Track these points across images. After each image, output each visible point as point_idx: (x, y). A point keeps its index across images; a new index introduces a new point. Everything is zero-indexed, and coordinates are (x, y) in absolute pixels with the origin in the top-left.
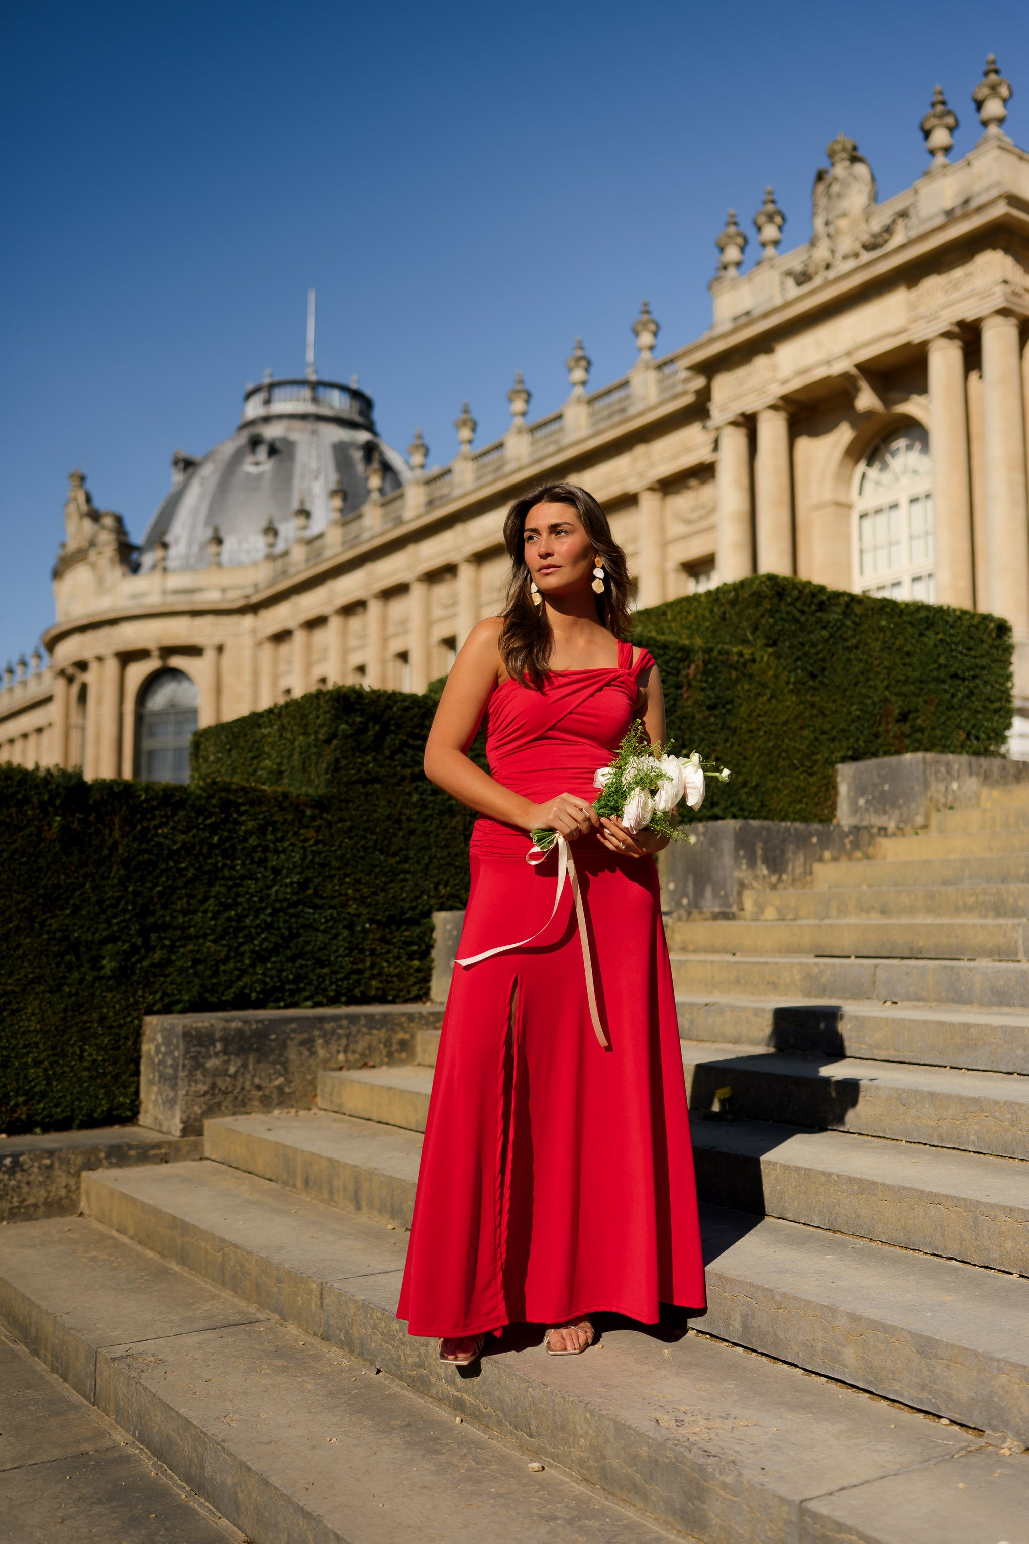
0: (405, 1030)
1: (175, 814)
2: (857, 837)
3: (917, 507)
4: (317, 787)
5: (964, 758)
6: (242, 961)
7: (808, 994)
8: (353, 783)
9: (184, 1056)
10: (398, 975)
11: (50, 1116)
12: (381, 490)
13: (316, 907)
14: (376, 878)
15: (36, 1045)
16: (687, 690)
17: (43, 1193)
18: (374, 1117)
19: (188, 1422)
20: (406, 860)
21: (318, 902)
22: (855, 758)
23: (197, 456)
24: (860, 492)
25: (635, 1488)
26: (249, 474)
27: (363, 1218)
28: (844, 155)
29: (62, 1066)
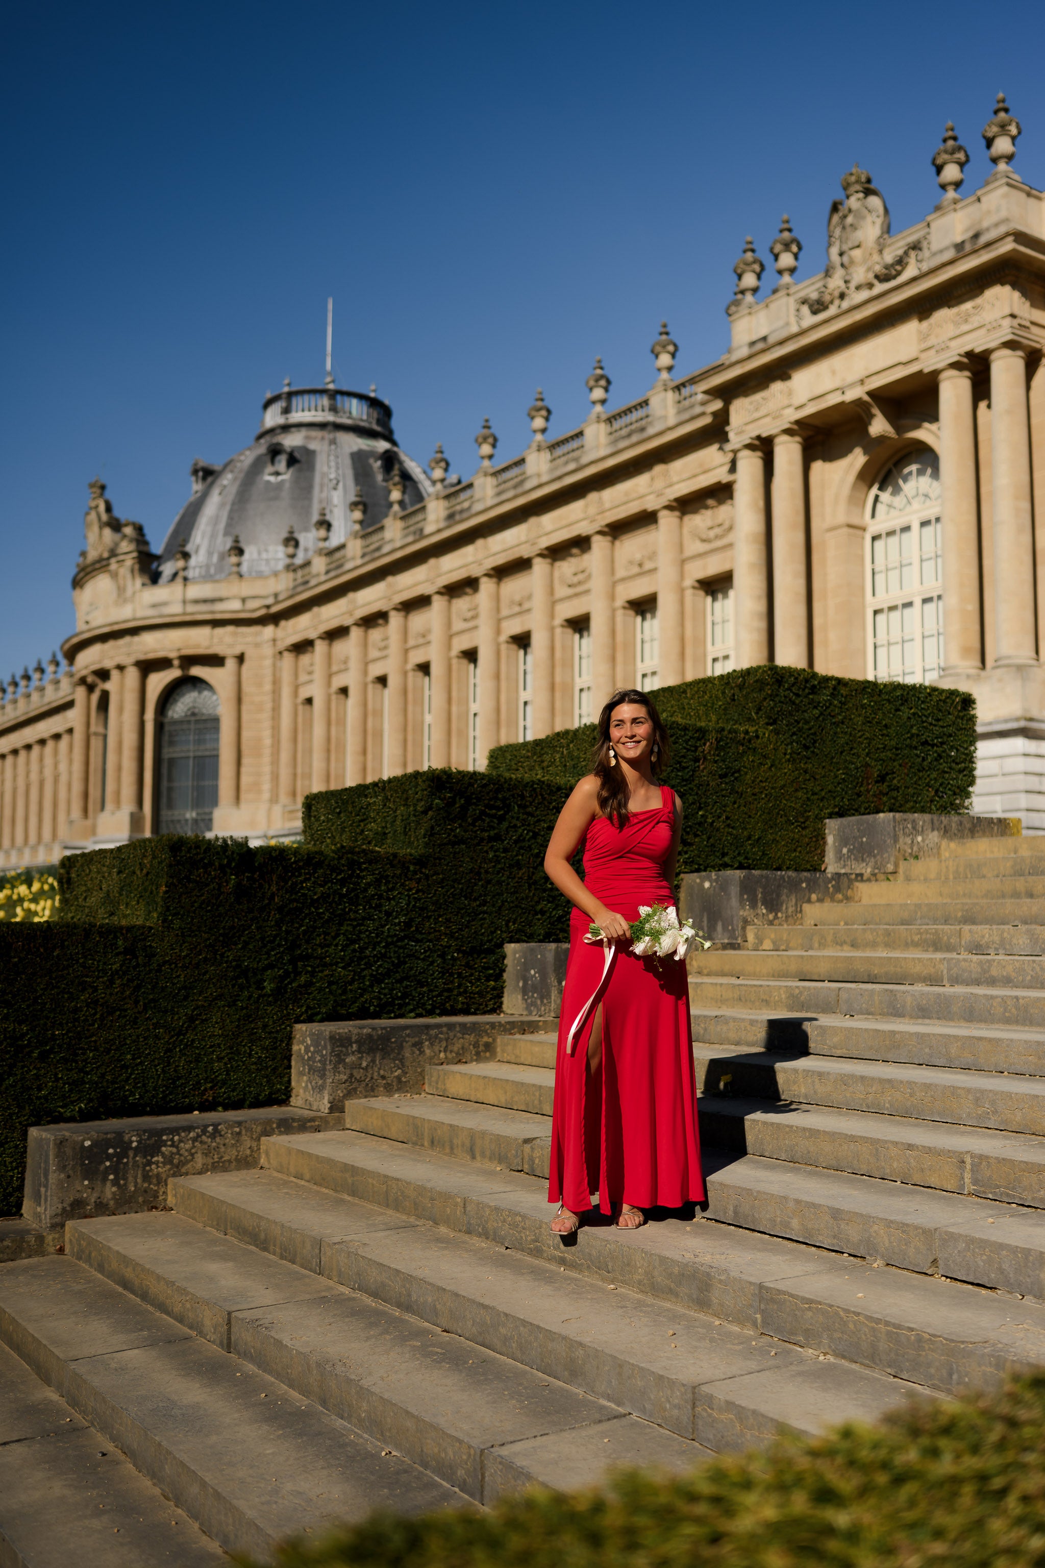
0: (488, 1035)
1: (315, 872)
2: (838, 883)
3: (928, 530)
4: (417, 848)
5: (927, 817)
6: (363, 983)
7: (791, 1009)
8: (445, 844)
9: (331, 1053)
10: (478, 993)
11: (229, 1098)
12: (401, 503)
13: (417, 941)
14: (462, 918)
15: (219, 1045)
16: (703, 763)
17: (234, 1152)
18: (472, 1099)
19: (398, 1271)
20: (484, 903)
21: (419, 937)
22: (841, 815)
23: (217, 467)
24: (873, 516)
25: (671, 1291)
26: (268, 482)
27: (477, 1164)
28: (858, 187)
29: (237, 1061)
